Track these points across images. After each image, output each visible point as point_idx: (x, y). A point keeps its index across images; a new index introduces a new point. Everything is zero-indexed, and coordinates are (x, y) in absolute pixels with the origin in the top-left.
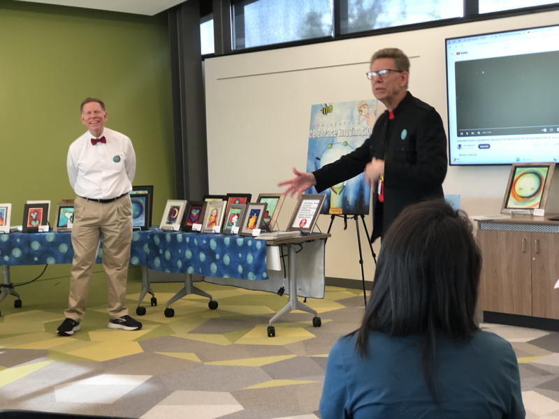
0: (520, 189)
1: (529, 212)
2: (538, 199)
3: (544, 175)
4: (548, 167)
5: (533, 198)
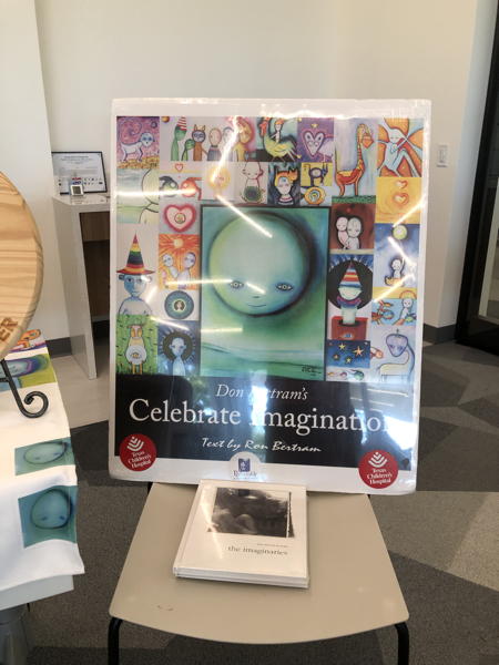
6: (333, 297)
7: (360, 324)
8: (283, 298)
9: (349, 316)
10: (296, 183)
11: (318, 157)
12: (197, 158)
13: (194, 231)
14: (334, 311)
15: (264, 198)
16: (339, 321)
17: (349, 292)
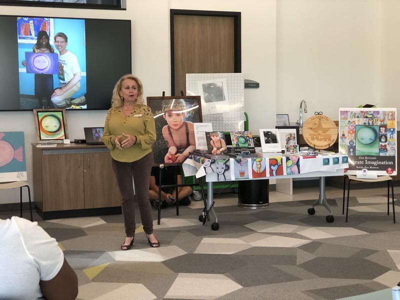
0: (47, 127)
1: (60, 142)
2: (62, 133)
3: (61, 117)
4: (62, 112)
5: (58, 132)
6: (380, 141)
7: (385, 146)
8: (371, 141)
9: (383, 144)
10: (373, 122)
11: (377, 117)
12: (355, 118)
13: (354, 130)
14: (381, 143)
15: (367, 124)
16: (382, 145)
17: (383, 140)
